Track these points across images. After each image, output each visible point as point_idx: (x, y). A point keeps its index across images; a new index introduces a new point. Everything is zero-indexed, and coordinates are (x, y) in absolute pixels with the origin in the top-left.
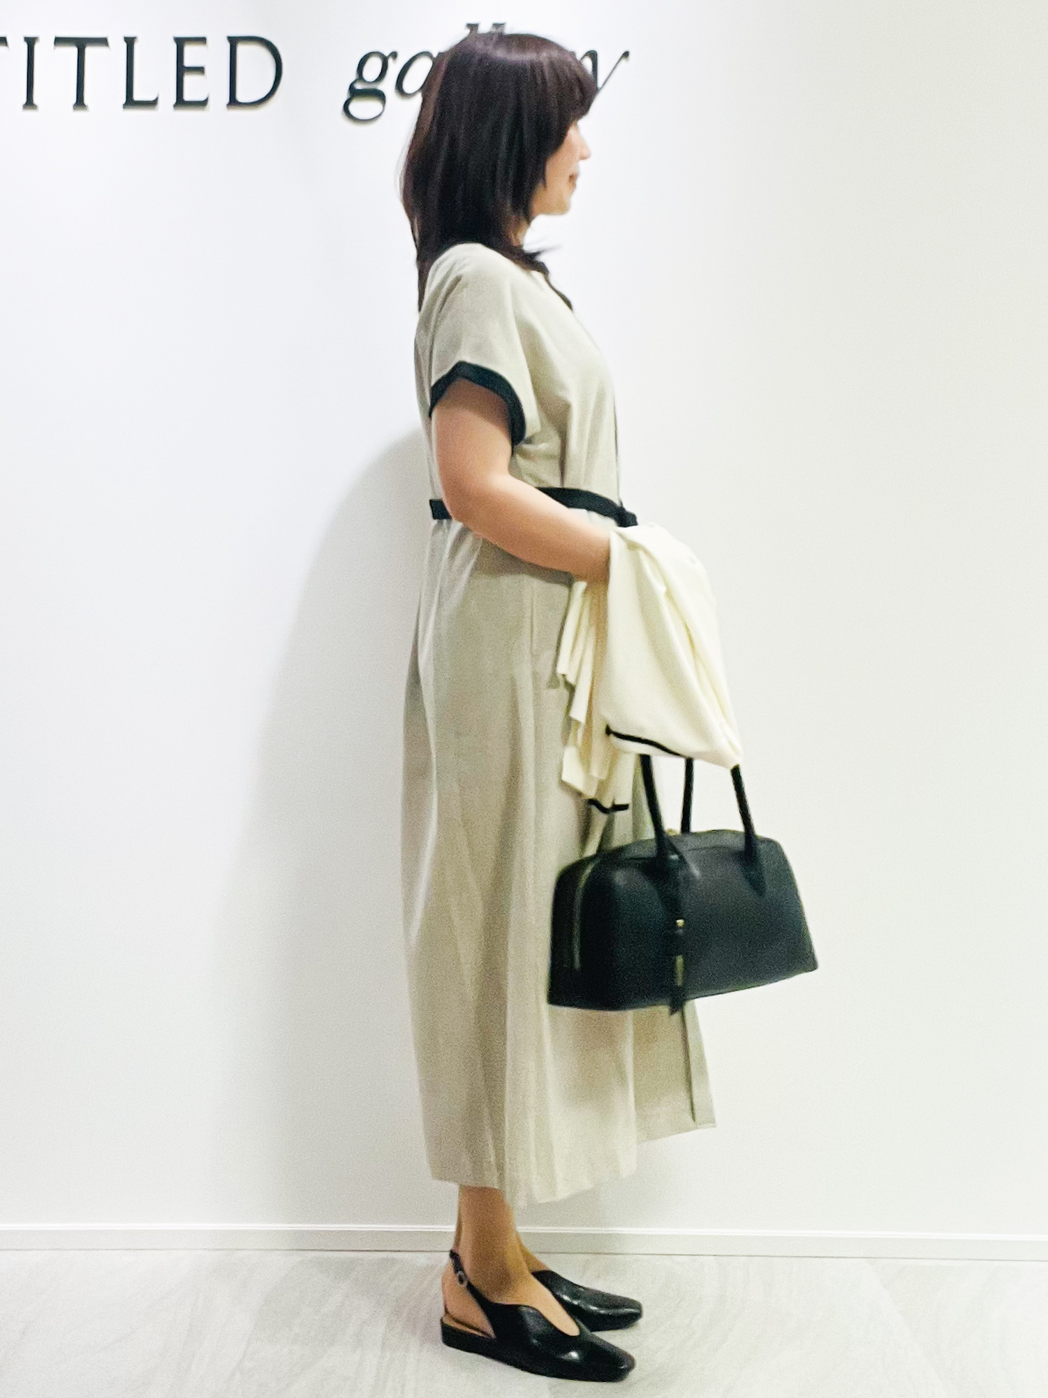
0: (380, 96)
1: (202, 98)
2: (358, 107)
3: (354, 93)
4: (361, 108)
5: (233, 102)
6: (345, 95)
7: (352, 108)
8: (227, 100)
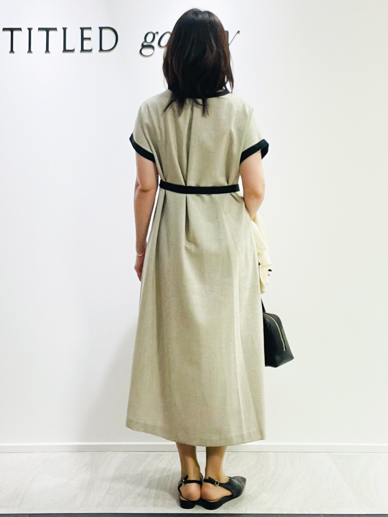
0: (153, 47)
1: (90, 49)
2: (145, 51)
3: (143, 46)
4: (146, 51)
5: (101, 50)
6: (140, 47)
7: (143, 51)
8: (99, 49)
